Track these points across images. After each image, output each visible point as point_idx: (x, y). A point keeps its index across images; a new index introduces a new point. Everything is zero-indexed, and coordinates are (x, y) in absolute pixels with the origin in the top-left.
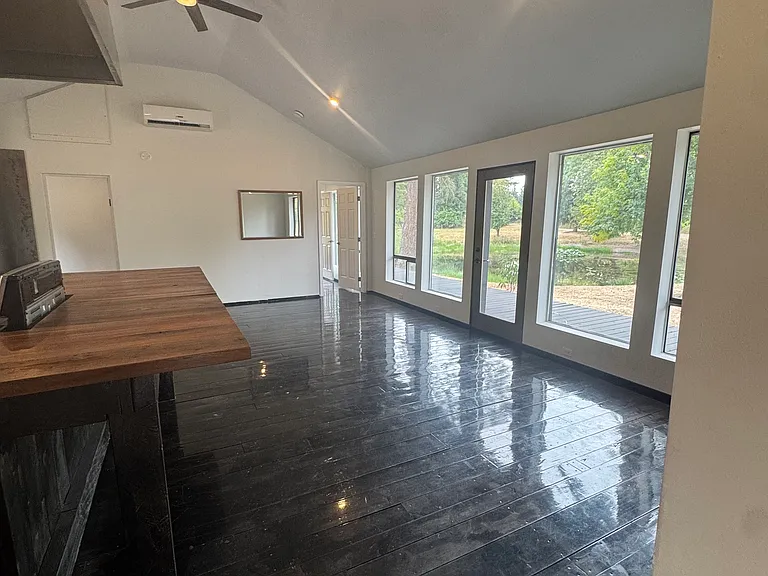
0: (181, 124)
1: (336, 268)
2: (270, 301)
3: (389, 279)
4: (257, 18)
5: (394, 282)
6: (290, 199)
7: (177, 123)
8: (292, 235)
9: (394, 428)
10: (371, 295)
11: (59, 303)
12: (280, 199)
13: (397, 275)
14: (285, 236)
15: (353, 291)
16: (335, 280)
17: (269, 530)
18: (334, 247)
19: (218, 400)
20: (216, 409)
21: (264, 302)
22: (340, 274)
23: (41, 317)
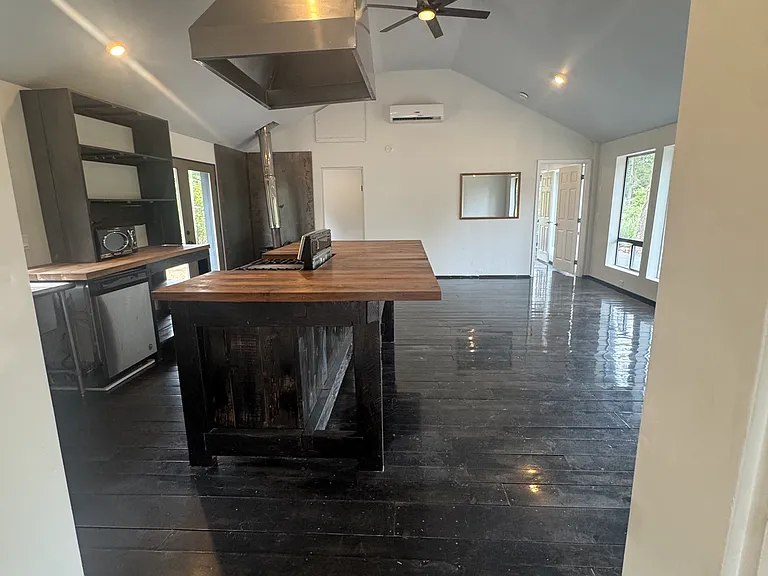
0: (418, 118)
1: (551, 250)
2: (481, 277)
3: (609, 263)
4: (484, 15)
5: (616, 267)
6: (513, 181)
7: (414, 118)
8: (511, 215)
9: (575, 399)
10: (586, 280)
11: (329, 258)
12: (503, 181)
13: (619, 260)
14: (506, 217)
15: (567, 274)
16: (550, 263)
17: (448, 441)
18: (552, 227)
19: (424, 348)
20: (422, 354)
21: (476, 277)
22: (555, 256)
23: (319, 265)
